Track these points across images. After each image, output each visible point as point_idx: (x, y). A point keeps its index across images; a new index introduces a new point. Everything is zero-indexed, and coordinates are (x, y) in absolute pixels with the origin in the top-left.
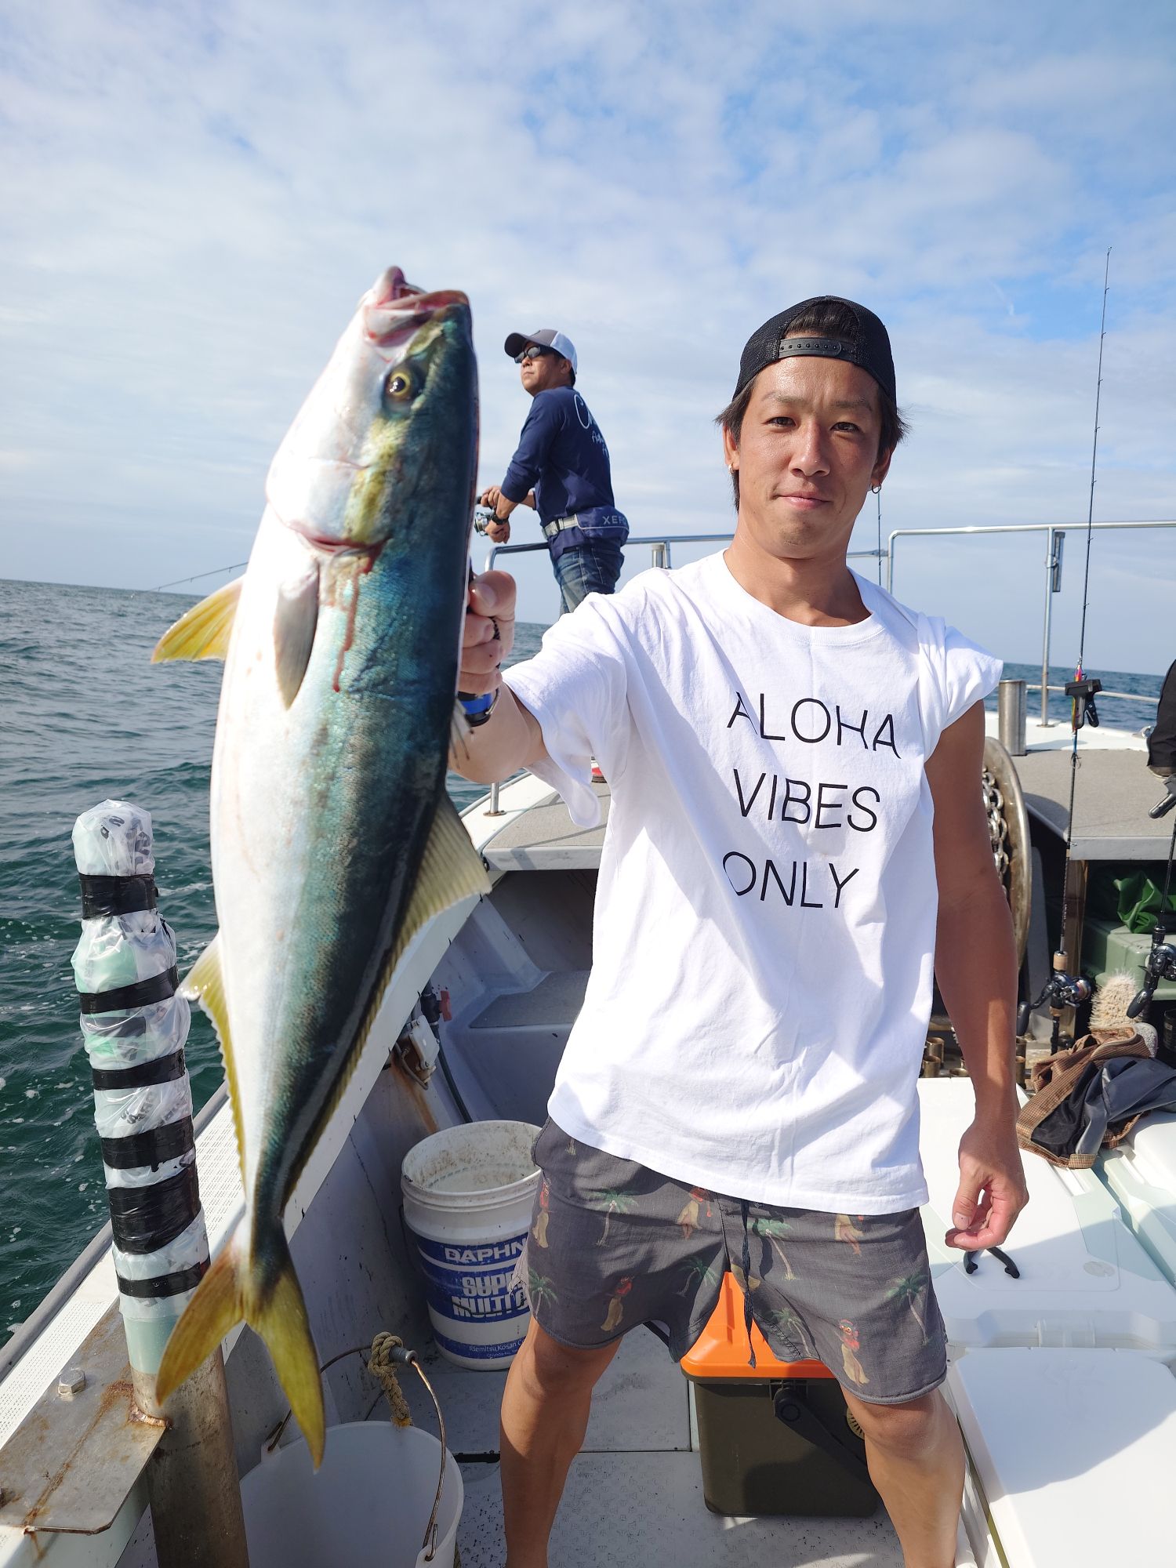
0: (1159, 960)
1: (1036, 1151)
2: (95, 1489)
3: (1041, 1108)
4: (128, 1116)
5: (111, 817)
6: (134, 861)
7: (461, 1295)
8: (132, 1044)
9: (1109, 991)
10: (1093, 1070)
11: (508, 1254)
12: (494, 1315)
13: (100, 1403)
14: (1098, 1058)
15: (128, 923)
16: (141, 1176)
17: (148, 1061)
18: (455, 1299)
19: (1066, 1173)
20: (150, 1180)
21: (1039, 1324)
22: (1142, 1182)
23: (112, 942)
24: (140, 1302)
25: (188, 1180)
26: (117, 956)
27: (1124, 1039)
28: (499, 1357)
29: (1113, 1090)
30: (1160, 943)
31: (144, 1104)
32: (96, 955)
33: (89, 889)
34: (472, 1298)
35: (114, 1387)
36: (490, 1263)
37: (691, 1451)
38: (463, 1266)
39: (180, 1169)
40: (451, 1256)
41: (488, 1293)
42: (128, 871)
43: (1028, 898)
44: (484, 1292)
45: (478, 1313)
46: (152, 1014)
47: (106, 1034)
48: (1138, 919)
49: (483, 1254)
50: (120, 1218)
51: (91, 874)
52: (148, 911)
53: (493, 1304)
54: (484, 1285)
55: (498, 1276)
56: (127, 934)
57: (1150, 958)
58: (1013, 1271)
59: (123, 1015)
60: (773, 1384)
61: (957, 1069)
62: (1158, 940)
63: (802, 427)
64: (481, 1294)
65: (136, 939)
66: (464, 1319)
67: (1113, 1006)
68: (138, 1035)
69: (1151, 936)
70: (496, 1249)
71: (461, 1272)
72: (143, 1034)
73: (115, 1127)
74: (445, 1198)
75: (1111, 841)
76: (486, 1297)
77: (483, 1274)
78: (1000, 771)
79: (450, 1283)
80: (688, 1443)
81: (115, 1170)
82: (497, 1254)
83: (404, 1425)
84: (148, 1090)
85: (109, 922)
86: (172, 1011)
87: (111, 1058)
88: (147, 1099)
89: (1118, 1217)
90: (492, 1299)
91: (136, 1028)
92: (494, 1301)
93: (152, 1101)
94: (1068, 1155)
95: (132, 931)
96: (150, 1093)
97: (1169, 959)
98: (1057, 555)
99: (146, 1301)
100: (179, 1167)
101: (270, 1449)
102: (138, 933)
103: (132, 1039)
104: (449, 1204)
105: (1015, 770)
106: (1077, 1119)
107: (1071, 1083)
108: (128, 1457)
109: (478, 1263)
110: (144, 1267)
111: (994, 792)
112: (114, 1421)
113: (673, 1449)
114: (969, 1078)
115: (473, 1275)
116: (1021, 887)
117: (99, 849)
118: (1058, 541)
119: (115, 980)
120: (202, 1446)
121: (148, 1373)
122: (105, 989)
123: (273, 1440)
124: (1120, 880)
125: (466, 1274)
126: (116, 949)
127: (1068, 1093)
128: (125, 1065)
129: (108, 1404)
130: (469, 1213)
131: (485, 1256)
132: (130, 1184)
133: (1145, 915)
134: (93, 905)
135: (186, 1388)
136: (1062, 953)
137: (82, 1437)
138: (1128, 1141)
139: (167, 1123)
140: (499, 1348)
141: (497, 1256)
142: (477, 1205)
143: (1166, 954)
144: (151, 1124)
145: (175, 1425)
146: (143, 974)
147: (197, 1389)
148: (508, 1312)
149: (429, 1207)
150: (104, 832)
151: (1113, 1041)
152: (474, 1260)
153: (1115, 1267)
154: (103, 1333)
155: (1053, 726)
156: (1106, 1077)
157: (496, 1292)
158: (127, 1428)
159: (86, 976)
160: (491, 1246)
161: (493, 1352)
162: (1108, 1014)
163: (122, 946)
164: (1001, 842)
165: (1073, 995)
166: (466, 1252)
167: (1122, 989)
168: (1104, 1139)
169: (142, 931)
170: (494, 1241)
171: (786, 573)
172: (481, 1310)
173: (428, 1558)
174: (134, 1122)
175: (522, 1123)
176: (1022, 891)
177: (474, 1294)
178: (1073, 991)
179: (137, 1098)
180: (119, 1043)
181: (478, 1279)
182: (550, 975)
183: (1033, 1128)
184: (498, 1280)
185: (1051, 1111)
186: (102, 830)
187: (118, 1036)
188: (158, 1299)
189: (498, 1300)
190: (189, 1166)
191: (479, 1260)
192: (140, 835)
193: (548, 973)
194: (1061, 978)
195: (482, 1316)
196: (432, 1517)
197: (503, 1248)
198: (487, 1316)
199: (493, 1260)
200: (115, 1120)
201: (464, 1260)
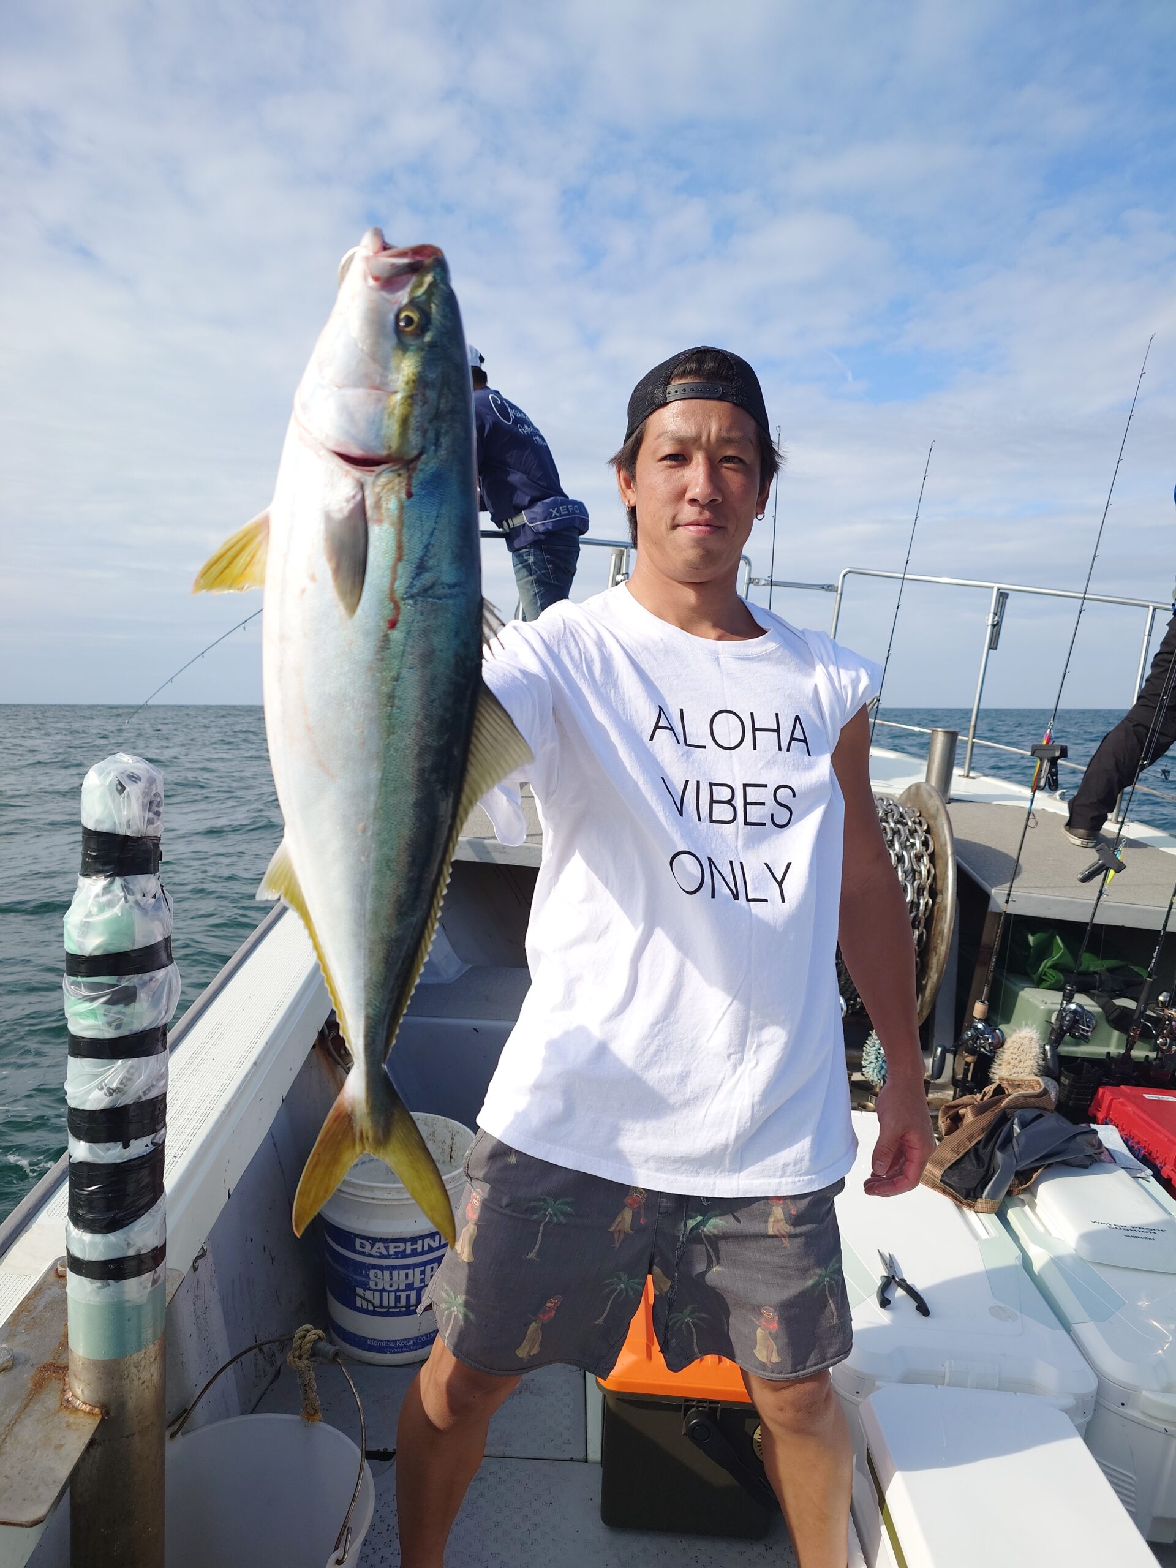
0: (1068, 1018)
1: (944, 1192)
2: (27, 1479)
3: (952, 1150)
4: (105, 1088)
5: (128, 773)
6: (146, 821)
7: (366, 1287)
8: (119, 1013)
9: (1013, 1042)
10: (1004, 1119)
11: (420, 1250)
12: (398, 1310)
13: (30, 1385)
14: (1008, 1107)
15: (131, 887)
16: (110, 1152)
17: (133, 1032)
18: (360, 1291)
19: (970, 1214)
20: (119, 1158)
21: (947, 1364)
22: (1042, 1230)
23: (110, 904)
24: (92, 1283)
25: (155, 1160)
26: (116, 920)
27: (1031, 1091)
28: (396, 1352)
29: (1023, 1140)
30: (1069, 1002)
31: (125, 1077)
32: (93, 915)
33: (93, 845)
34: (377, 1291)
35: (45, 1368)
36: (401, 1258)
37: (587, 1462)
38: (371, 1259)
39: (151, 1148)
40: (361, 1247)
41: (395, 1288)
42: (139, 831)
43: (948, 943)
44: (391, 1286)
45: (381, 1306)
46: (144, 984)
47: (93, 999)
48: (1045, 975)
49: (395, 1247)
50: (82, 1194)
51: (98, 830)
52: (152, 876)
53: (398, 1299)
54: (391, 1279)
55: (406, 1271)
56: (128, 897)
57: (1058, 1015)
58: (923, 1309)
59: (115, 983)
60: (686, 1403)
61: (866, 1103)
62: (1069, 998)
63: (694, 462)
64: (387, 1288)
65: (137, 903)
66: (366, 1312)
67: (1015, 1056)
68: (127, 1004)
69: (1062, 993)
70: (409, 1244)
71: (370, 1264)
72: (133, 1004)
73: (89, 1098)
74: (363, 1187)
75: (1030, 897)
76: (391, 1291)
77: (392, 1268)
78: (934, 817)
79: (357, 1275)
80: (584, 1454)
81: (82, 1143)
82: (409, 1248)
83: (313, 1420)
84: (130, 1062)
85: (112, 883)
86: (163, 983)
87: (94, 1026)
88: (128, 1072)
89: (1019, 1262)
90: (398, 1294)
91: (127, 997)
92: (400, 1296)
93: (133, 1074)
94: (975, 1198)
95: (134, 895)
96: (132, 1067)
97: (1077, 1017)
98: (998, 614)
99: (98, 1283)
100: (150, 1145)
101: (173, 1436)
102: (139, 897)
103: (120, 1007)
104: (366, 1194)
105: (948, 819)
106: (986, 1164)
107: (983, 1130)
108: (62, 1446)
109: (388, 1257)
110: (101, 1247)
111: (926, 837)
112: (46, 1405)
113: (569, 1457)
114: (876, 1114)
115: (381, 1268)
116: (942, 932)
117: (110, 803)
118: (1001, 601)
119: (109, 944)
120: (137, 1438)
121: (91, 1357)
122: (97, 953)
123: (176, 1427)
124: (1033, 935)
125: (374, 1267)
126: (117, 910)
127: (979, 1138)
128: (109, 1034)
129: (39, 1386)
130: (386, 1205)
131: (397, 1250)
132: (96, 1159)
133: (1052, 972)
134: (95, 862)
135: (128, 1376)
136: (983, 1002)
137: (11, 1421)
138: (1032, 1191)
139: (144, 1099)
140: (398, 1343)
141: (408, 1251)
142: (395, 1197)
143: (1075, 1012)
144: (127, 1100)
145: (112, 1414)
146: (141, 941)
147: (139, 1379)
148: (412, 1308)
149: (345, 1196)
150: (119, 787)
151: (1021, 1092)
152: (385, 1253)
153: (1018, 1313)
154: (30, 1309)
155: (973, 778)
156: (1017, 1129)
157: (402, 1287)
158: (60, 1414)
159: (79, 936)
160: (404, 1240)
161: (392, 1348)
162: (1009, 1063)
163: (122, 909)
164: (928, 886)
165: (990, 1044)
166: (378, 1245)
167: (1026, 1042)
168: (1010, 1187)
169: (144, 896)
170: (408, 1236)
171: (690, 596)
172: (385, 1304)
173: (339, 1562)
174: (111, 1094)
175: (444, 1118)
176: (942, 937)
177: (380, 1287)
178: (990, 1041)
179: (116, 1071)
180: (105, 1011)
181: (387, 1273)
182: (472, 967)
183: (944, 1169)
184: (407, 1275)
185: (961, 1155)
186: (117, 785)
187: (106, 1003)
188: (111, 1282)
189: (403, 1295)
190: (160, 1145)
191: (390, 1253)
192: (155, 795)
193: (470, 966)
194: (980, 1026)
195: (385, 1310)
196: (346, 1520)
197: (416, 1244)
198: (390, 1310)
199: (404, 1255)
200: (89, 1091)
201: (374, 1252)
